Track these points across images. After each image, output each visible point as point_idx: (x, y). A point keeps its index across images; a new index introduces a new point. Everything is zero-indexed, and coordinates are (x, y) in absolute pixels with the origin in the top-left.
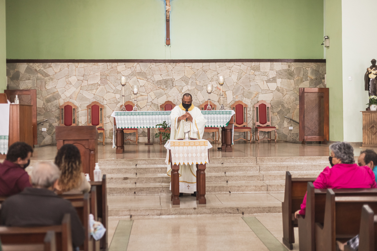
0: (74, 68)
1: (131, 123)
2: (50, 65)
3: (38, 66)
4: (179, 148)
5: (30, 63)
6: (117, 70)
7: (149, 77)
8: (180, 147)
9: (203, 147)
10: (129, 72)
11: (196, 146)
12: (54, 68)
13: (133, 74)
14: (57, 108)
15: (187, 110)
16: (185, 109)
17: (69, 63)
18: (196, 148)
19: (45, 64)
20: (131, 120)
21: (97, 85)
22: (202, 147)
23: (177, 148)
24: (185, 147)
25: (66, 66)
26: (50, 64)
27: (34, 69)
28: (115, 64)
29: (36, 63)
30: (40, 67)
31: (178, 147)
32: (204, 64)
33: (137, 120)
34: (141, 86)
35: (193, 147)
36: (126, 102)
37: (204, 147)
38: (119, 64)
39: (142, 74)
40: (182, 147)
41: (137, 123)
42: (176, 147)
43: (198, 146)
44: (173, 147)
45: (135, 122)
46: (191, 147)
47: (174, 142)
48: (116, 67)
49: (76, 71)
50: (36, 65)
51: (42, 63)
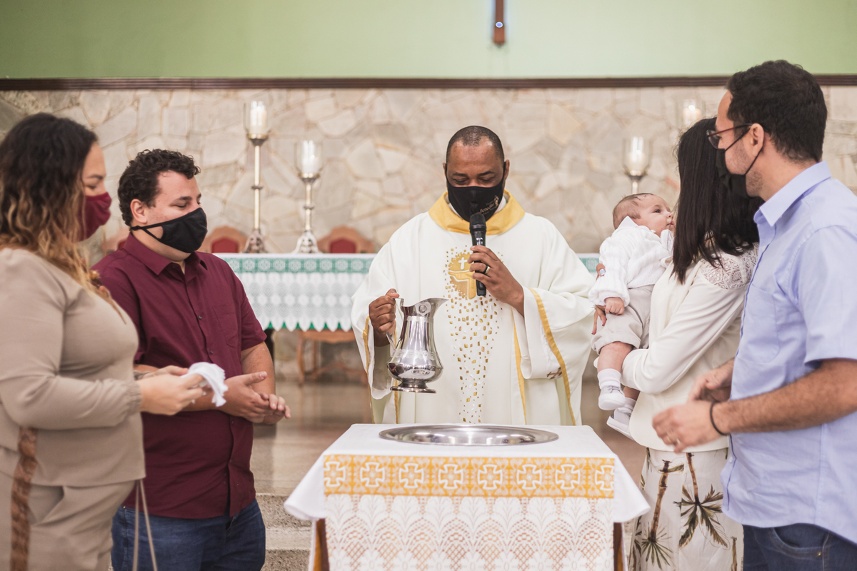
0: (156, 107)
1: (283, 305)
2: (76, 98)
3: (33, 103)
4: (389, 510)
5: (7, 93)
6: (303, 114)
7: (417, 140)
8: (399, 500)
9: (576, 511)
10: (347, 121)
11: (525, 496)
12: (86, 107)
13: (360, 131)
14: (96, 250)
15: (478, 232)
16: (467, 225)
17: (140, 93)
18: (525, 512)
19: (57, 94)
20: (282, 295)
21: (232, 168)
22: (568, 502)
23: (373, 509)
24: (433, 502)
25: (130, 103)
26: (74, 93)
27: (20, 111)
28: (298, 95)
29: (27, 93)
30: (40, 105)
31: (380, 500)
32: (621, 94)
33: (310, 295)
34: (389, 175)
35: (500, 502)
36: (335, 231)
37: (584, 504)
38: (314, 93)
39: (392, 132)
40: (413, 500)
41: (310, 305)
42: (366, 499)
43: (534, 502)
44: (345, 500)
45: (303, 300)
46: (481, 503)
47: (353, 465)
48: (302, 104)
49: (161, 118)
50: (27, 99)
51: (46, 93)
